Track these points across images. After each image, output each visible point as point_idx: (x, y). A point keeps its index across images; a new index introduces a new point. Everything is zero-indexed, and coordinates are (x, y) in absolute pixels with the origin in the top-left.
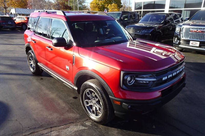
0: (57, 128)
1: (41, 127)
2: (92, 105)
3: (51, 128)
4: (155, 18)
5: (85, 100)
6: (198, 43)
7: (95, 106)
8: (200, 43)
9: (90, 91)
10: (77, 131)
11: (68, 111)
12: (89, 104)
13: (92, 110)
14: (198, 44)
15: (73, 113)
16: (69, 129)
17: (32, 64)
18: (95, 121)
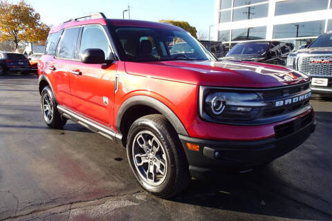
0: (82, 204)
1: (53, 201)
2: (147, 163)
3: (71, 203)
4: (251, 49)
5: (136, 156)
6: (326, 80)
7: (154, 163)
8: (329, 81)
9: (144, 135)
10: (120, 209)
11: (104, 178)
12: (142, 162)
13: (147, 173)
14: (325, 82)
15: (112, 181)
16: (105, 206)
17: (48, 110)
18: (153, 193)
